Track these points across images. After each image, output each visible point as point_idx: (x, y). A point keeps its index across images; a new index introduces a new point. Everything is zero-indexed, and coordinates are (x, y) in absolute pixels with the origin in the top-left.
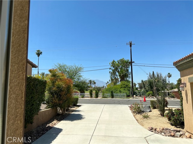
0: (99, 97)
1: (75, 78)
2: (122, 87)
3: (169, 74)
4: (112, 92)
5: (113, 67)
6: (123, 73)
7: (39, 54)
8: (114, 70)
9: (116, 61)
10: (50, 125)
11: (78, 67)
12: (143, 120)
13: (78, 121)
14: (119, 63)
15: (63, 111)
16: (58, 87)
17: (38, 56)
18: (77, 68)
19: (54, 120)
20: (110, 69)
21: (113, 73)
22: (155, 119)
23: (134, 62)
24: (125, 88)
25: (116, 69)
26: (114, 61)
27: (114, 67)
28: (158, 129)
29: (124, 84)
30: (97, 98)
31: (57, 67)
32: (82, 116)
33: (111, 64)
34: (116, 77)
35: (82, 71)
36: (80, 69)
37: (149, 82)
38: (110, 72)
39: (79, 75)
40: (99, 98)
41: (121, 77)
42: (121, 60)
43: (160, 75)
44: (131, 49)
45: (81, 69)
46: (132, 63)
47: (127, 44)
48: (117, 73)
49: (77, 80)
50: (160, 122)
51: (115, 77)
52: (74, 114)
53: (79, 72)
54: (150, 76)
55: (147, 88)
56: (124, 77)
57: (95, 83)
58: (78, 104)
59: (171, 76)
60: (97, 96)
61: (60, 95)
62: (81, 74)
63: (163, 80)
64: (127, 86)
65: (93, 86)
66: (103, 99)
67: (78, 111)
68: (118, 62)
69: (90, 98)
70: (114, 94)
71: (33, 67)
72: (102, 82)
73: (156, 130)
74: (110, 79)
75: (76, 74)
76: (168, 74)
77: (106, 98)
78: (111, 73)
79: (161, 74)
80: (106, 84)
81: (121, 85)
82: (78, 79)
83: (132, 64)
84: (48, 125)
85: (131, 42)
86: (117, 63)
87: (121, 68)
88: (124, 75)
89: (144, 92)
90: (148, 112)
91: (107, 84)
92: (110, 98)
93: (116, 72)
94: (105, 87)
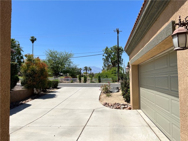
1: (66, 64)
2: (113, 73)
4: (99, 77)
5: (106, 54)
7: (33, 40)
8: (107, 56)
9: (109, 48)
10: (23, 102)
11: (69, 54)
13: (50, 99)
14: (112, 50)
17: (33, 42)
18: (67, 54)
19: (29, 99)
20: (103, 56)
21: (106, 60)
22: (115, 97)
25: (109, 56)
29: (115, 70)
30: (85, 83)
31: (48, 54)
33: (104, 51)
35: (72, 57)
36: (70, 55)
38: (103, 59)
39: (70, 61)
40: (87, 83)
41: (112, 63)
42: (114, 47)
44: (118, 36)
45: (72, 56)
47: (115, 31)
49: (67, 66)
50: (117, 99)
51: (108, 64)
52: (50, 94)
53: (70, 59)
56: (115, 63)
57: (91, 70)
58: (58, 87)
60: (85, 81)
62: (72, 61)
65: (89, 72)
67: (55, 92)
68: (111, 48)
69: (79, 83)
70: (101, 79)
74: (103, 65)
75: (67, 60)
81: (112, 71)
82: (69, 65)
84: (21, 102)
85: (117, 29)
86: (110, 49)
87: (114, 55)
88: (115, 61)
90: (115, 92)
92: (97, 82)
93: (109, 59)
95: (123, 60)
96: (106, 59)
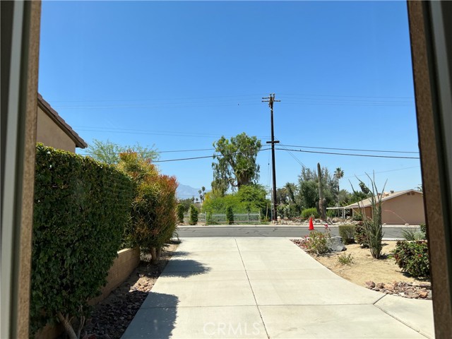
0: (198, 223)
2: (244, 200)
3: (338, 170)
4: (230, 210)
5: (220, 153)
6: (245, 168)
8: (224, 159)
9: (228, 138)
10: (137, 287)
11: (148, 151)
12: (341, 269)
14: (234, 143)
15: (155, 255)
16: (146, 197)
18: (144, 153)
20: (214, 157)
21: (222, 167)
22: (367, 265)
23: (278, 142)
24: (250, 200)
25: (228, 158)
26: (225, 140)
27: (222, 152)
28: (387, 286)
29: (248, 193)
30: (194, 225)
32: (201, 264)
33: (217, 146)
34: (228, 176)
37: (302, 187)
38: (213, 165)
40: (199, 225)
41: (241, 175)
42: (240, 136)
43: (324, 173)
44: (272, 112)
45: (154, 156)
46: (273, 143)
47: (264, 100)
48: (230, 168)
50: (381, 271)
51: (226, 177)
54: (304, 173)
55: (298, 201)
56: (247, 175)
59: (342, 176)
60: (194, 220)
61: (151, 214)
63: (332, 185)
64: (254, 196)
66: (210, 226)
67: (183, 254)
68: (232, 140)
70: (235, 215)
71: (77, 146)
72: (189, 189)
73: (382, 287)
76: (336, 170)
77: (217, 224)
78: (217, 166)
79: (327, 170)
80: (200, 192)
81: (243, 196)
83: (273, 146)
84: (132, 287)
86: (230, 143)
87: (239, 156)
88: (247, 171)
89: (291, 209)
90: (339, 251)
91: (202, 194)
93: (227, 165)
94: (197, 200)
95: (259, 168)
96: (221, 165)
